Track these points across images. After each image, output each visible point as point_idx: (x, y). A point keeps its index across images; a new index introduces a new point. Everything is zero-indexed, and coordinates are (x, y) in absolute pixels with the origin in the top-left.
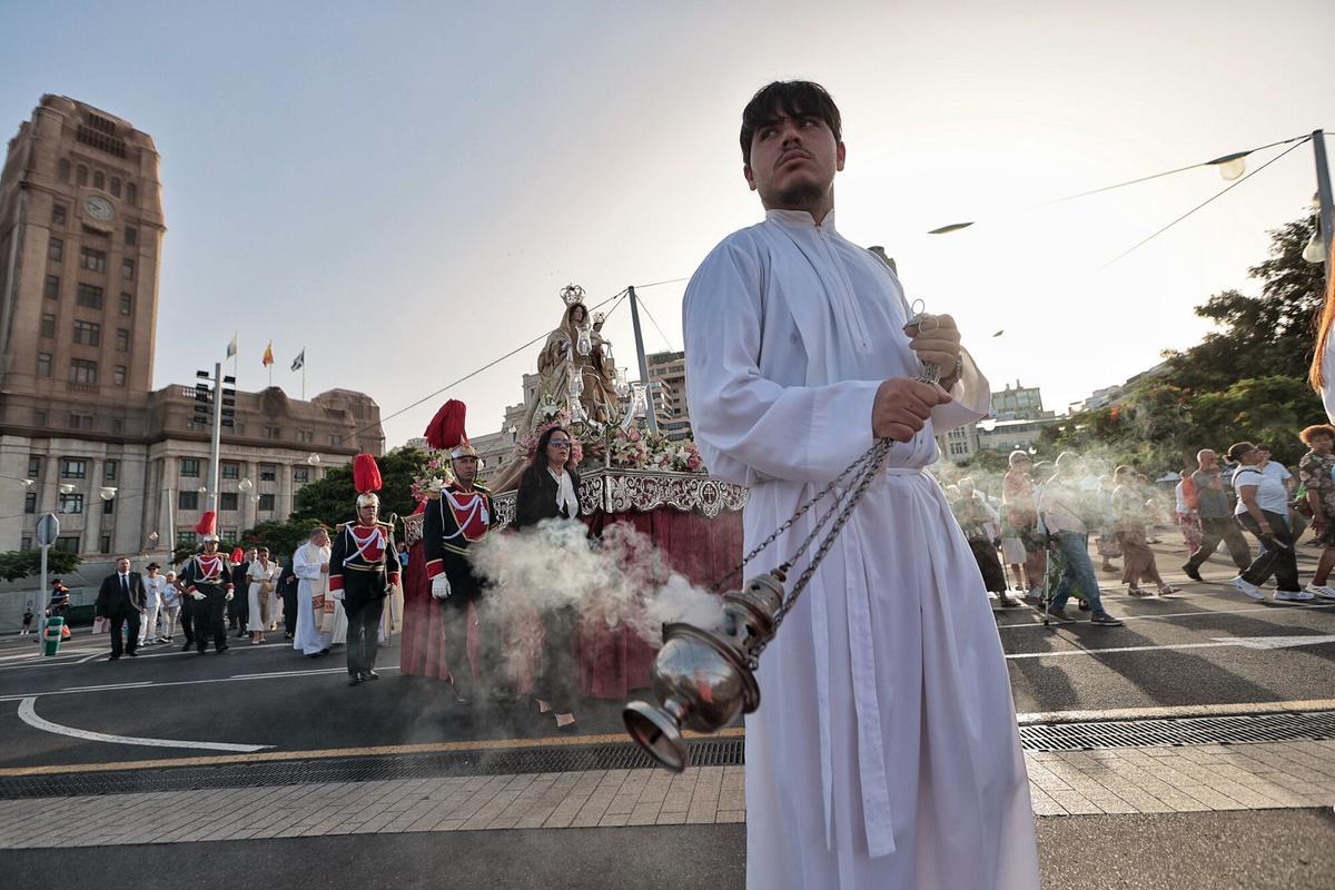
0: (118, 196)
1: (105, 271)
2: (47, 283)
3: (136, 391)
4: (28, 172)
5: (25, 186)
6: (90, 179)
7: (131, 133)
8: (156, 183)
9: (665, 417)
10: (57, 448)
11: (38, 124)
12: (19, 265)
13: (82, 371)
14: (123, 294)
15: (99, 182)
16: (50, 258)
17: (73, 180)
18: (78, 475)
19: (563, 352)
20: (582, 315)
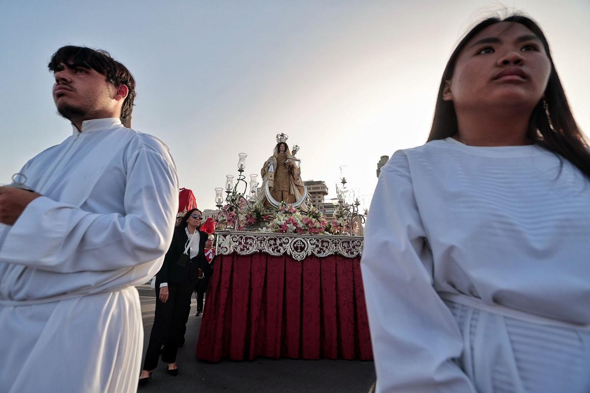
19: (269, 168)
20: (284, 148)
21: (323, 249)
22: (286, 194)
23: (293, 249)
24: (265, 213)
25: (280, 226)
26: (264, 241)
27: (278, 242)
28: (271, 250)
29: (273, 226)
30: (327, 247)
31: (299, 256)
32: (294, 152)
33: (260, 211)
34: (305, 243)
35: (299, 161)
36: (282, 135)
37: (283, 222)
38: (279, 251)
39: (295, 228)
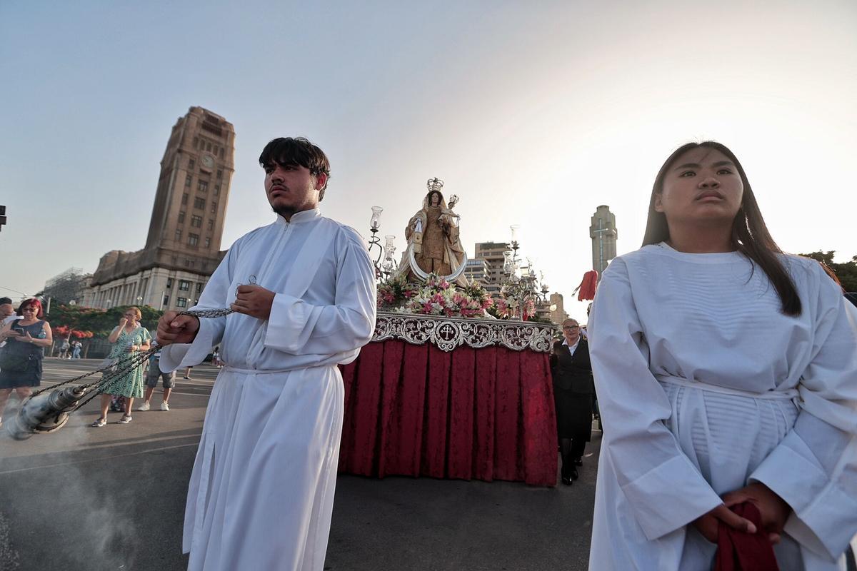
0: (216, 155)
1: (207, 191)
2: (183, 197)
3: (213, 251)
4: (181, 144)
5: (180, 151)
6: (206, 146)
7: (225, 123)
8: (232, 148)
9: (485, 283)
10: (179, 275)
11: (188, 121)
12: (173, 188)
13: (193, 239)
14: (213, 203)
15: (209, 149)
16: (186, 185)
17: (198, 148)
18: (186, 289)
19: (415, 226)
20: (437, 199)
21: (479, 338)
22: (437, 262)
23: (439, 336)
24: (407, 288)
25: (423, 305)
26: (400, 324)
27: (419, 326)
28: (409, 336)
29: (413, 305)
30: (485, 335)
31: (447, 345)
32: (452, 204)
33: (401, 286)
34: (456, 328)
35: (457, 217)
36: (435, 181)
37: (427, 300)
38: (420, 338)
39: (442, 308)
